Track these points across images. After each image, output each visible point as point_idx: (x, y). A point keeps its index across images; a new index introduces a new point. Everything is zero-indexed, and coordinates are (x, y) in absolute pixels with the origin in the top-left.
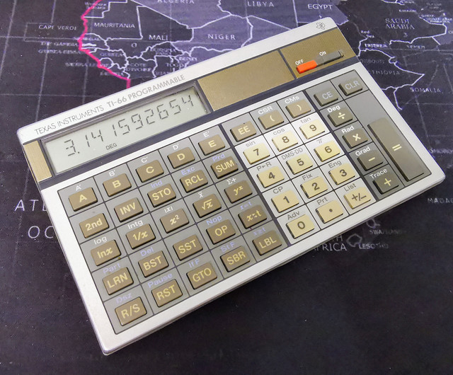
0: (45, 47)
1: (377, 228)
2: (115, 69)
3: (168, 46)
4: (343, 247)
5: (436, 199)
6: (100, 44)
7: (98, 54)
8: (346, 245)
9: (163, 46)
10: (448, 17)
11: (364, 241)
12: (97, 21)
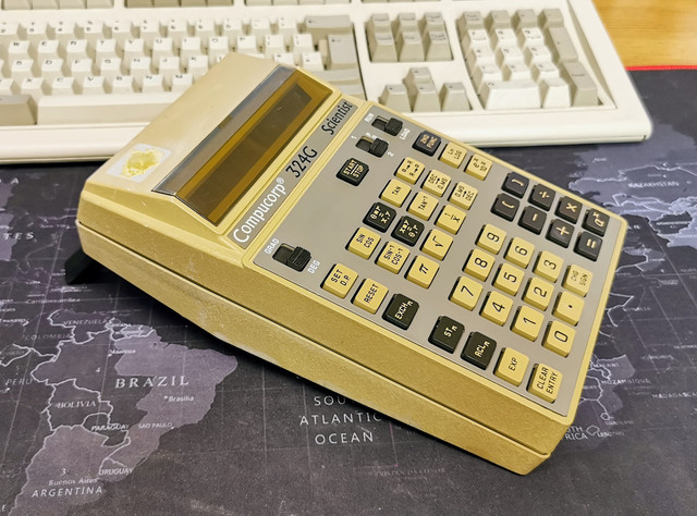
1: (611, 420)
4: (584, 436)
5: (660, 396)
8: (586, 434)
10: (648, 247)
11: (601, 431)
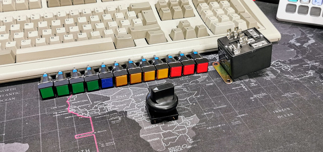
0: (55, 114)
1: (192, 141)
2: (84, 115)
3: (102, 104)
4: (181, 149)
5: (210, 128)
6: (76, 109)
7: (76, 112)
9: (100, 104)
11: (188, 146)
12: (73, 102)
